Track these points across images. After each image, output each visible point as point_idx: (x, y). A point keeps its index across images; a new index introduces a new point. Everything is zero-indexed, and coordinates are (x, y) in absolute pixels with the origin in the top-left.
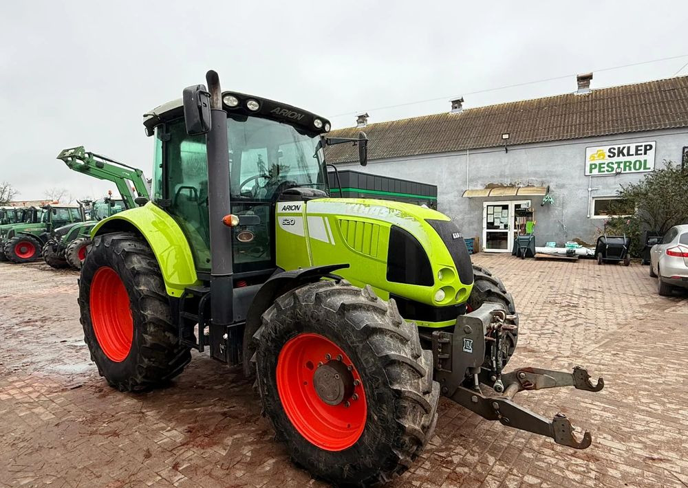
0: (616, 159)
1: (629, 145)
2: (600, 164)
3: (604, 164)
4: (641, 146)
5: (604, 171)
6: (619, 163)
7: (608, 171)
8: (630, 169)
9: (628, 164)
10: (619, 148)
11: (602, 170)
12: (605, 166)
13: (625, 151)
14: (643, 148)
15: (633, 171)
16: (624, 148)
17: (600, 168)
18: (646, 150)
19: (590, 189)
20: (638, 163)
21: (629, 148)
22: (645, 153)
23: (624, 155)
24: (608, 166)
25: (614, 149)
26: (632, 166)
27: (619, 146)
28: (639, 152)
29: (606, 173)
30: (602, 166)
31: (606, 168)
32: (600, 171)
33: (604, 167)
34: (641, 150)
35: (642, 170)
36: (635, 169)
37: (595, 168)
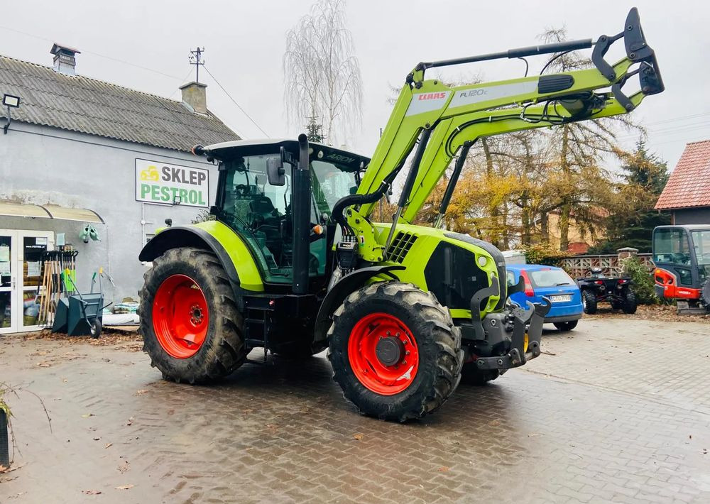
0: (170, 184)
1: (183, 168)
2: (154, 187)
3: (158, 188)
4: (195, 173)
5: (159, 199)
6: (174, 190)
7: (163, 198)
8: (186, 201)
9: (183, 193)
10: (173, 170)
11: (156, 195)
12: (159, 190)
13: (180, 175)
14: (197, 176)
15: (189, 204)
16: (178, 170)
17: (154, 193)
18: (200, 180)
19: (143, 222)
20: (193, 193)
21: (183, 171)
22: (200, 184)
23: (179, 181)
24: (163, 192)
25: (169, 170)
26: (188, 196)
27: (174, 167)
28: (194, 180)
29: (161, 201)
30: (156, 190)
31: (161, 195)
32: (154, 197)
33: (158, 193)
34: (195, 178)
35: (197, 204)
36: (191, 202)
37: (148, 192)
